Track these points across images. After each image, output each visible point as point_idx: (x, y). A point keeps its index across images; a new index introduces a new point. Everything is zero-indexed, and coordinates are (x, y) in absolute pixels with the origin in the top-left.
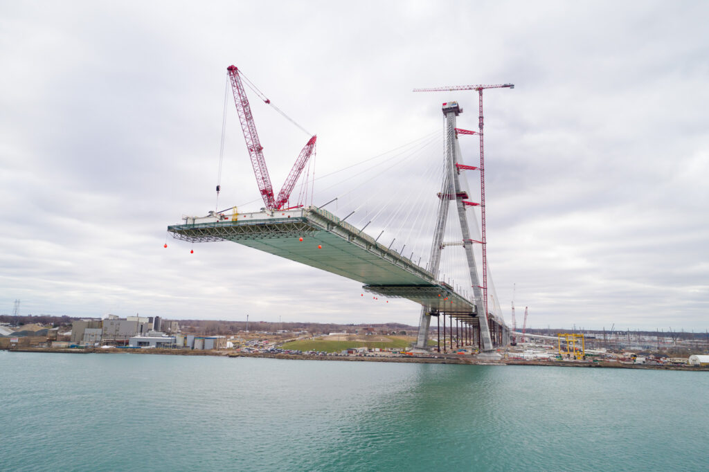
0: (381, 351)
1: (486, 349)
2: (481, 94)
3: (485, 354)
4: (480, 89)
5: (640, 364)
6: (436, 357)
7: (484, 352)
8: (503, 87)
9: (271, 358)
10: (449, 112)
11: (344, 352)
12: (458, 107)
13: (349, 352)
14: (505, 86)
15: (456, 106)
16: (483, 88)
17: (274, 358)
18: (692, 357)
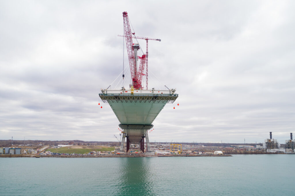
0: (101, 152)
1: (148, 151)
2: (147, 42)
3: (149, 153)
4: (147, 40)
5: (200, 155)
6: (130, 154)
7: (148, 152)
8: (156, 40)
9: (58, 157)
10: (135, 48)
11: (89, 154)
12: (139, 46)
13: (91, 154)
14: (157, 40)
15: (138, 46)
16: (148, 39)
17: (59, 157)
18: (215, 152)
